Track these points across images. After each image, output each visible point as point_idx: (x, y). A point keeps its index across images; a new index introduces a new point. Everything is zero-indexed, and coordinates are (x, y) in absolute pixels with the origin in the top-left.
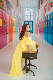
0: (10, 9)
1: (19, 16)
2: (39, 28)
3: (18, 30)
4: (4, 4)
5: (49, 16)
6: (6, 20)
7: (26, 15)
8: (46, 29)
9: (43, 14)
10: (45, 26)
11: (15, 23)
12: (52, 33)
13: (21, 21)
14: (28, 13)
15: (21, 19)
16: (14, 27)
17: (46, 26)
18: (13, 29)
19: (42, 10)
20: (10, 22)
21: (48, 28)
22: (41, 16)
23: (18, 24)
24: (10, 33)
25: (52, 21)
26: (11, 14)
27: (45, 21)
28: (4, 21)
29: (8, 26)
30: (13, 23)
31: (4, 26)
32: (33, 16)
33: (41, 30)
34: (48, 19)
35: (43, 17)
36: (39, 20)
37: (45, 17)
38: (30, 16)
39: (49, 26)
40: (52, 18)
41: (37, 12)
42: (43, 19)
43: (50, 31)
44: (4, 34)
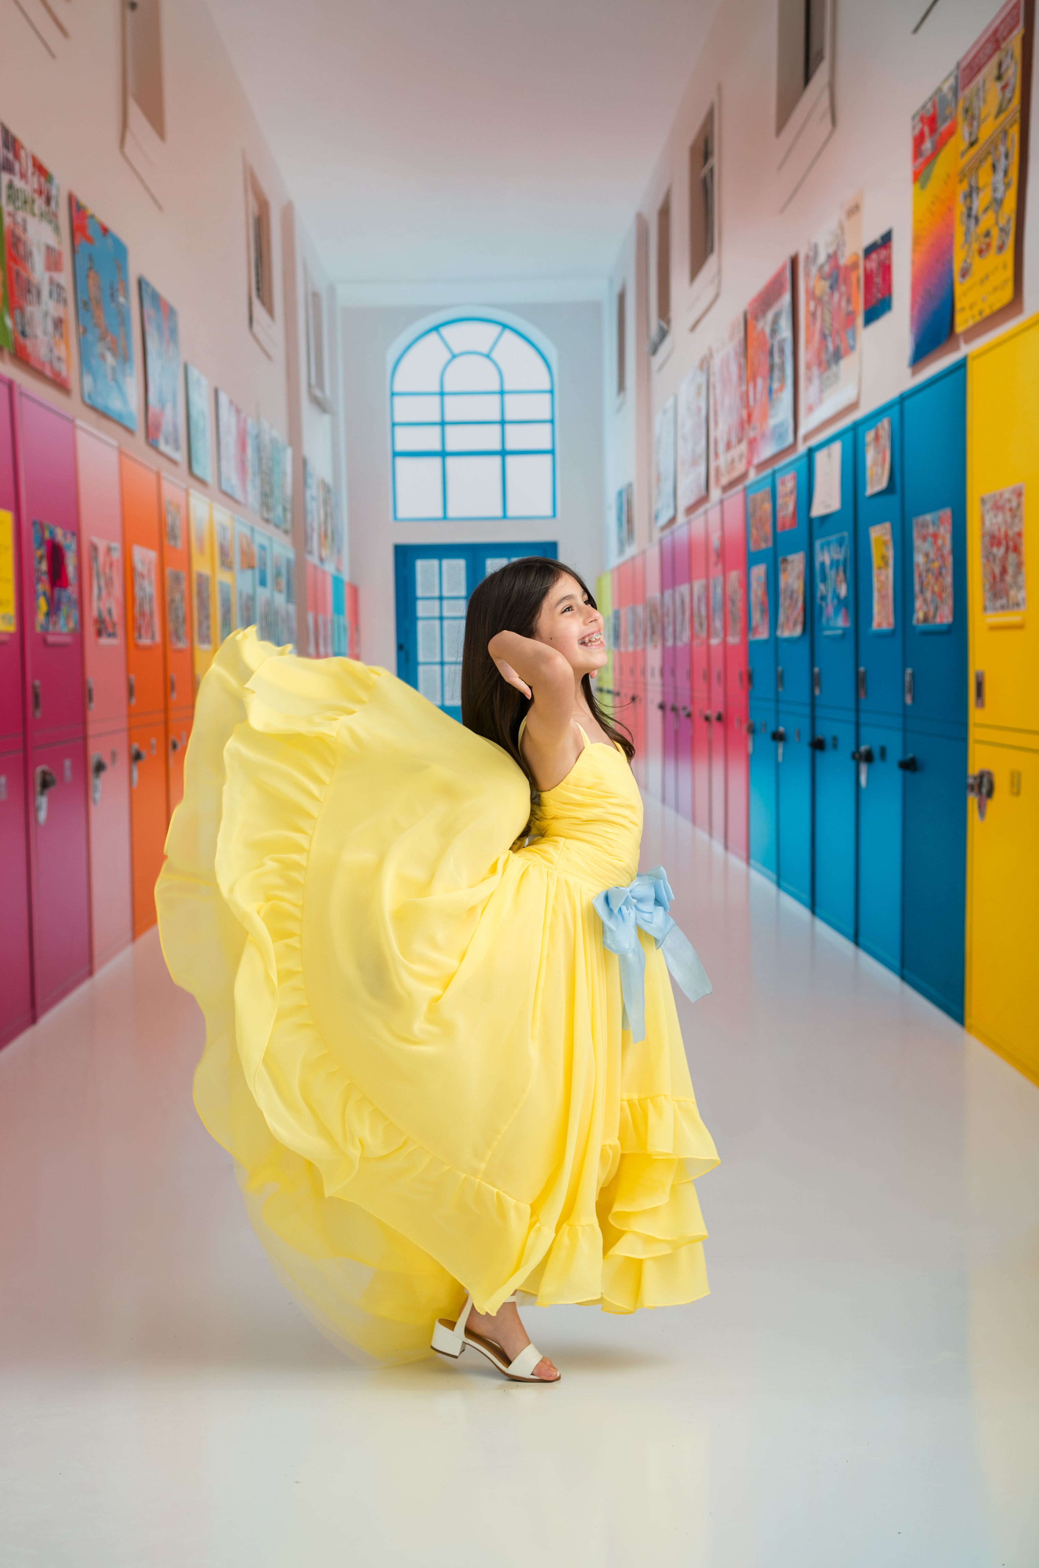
1: (302, 465)
2: (668, 670)
4: (38, 272)
5: (836, 448)
6: (76, 533)
7: (429, 439)
8: (780, 679)
9: (722, 430)
10: (763, 634)
11: (222, 577)
12: (895, 755)
13: (330, 536)
14: (456, 409)
15: (330, 515)
17: (791, 630)
19: (705, 364)
20: (144, 557)
21: (812, 664)
22: (694, 463)
23: (280, 591)
24: (144, 753)
25: (890, 545)
26: (158, 427)
27: (766, 540)
28: (42, 551)
29: (104, 635)
30: (194, 577)
31: (46, 632)
32: (548, 458)
33: (701, 693)
34: (818, 510)
35: (717, 470)
36: (663, 519)
37: (761, 466)
38: (496, 460)
39: (839, 632)
40: (890, 489)
41: (621, 386)
42: (726, 504)
43: (863, 717)
44: (48, 778)
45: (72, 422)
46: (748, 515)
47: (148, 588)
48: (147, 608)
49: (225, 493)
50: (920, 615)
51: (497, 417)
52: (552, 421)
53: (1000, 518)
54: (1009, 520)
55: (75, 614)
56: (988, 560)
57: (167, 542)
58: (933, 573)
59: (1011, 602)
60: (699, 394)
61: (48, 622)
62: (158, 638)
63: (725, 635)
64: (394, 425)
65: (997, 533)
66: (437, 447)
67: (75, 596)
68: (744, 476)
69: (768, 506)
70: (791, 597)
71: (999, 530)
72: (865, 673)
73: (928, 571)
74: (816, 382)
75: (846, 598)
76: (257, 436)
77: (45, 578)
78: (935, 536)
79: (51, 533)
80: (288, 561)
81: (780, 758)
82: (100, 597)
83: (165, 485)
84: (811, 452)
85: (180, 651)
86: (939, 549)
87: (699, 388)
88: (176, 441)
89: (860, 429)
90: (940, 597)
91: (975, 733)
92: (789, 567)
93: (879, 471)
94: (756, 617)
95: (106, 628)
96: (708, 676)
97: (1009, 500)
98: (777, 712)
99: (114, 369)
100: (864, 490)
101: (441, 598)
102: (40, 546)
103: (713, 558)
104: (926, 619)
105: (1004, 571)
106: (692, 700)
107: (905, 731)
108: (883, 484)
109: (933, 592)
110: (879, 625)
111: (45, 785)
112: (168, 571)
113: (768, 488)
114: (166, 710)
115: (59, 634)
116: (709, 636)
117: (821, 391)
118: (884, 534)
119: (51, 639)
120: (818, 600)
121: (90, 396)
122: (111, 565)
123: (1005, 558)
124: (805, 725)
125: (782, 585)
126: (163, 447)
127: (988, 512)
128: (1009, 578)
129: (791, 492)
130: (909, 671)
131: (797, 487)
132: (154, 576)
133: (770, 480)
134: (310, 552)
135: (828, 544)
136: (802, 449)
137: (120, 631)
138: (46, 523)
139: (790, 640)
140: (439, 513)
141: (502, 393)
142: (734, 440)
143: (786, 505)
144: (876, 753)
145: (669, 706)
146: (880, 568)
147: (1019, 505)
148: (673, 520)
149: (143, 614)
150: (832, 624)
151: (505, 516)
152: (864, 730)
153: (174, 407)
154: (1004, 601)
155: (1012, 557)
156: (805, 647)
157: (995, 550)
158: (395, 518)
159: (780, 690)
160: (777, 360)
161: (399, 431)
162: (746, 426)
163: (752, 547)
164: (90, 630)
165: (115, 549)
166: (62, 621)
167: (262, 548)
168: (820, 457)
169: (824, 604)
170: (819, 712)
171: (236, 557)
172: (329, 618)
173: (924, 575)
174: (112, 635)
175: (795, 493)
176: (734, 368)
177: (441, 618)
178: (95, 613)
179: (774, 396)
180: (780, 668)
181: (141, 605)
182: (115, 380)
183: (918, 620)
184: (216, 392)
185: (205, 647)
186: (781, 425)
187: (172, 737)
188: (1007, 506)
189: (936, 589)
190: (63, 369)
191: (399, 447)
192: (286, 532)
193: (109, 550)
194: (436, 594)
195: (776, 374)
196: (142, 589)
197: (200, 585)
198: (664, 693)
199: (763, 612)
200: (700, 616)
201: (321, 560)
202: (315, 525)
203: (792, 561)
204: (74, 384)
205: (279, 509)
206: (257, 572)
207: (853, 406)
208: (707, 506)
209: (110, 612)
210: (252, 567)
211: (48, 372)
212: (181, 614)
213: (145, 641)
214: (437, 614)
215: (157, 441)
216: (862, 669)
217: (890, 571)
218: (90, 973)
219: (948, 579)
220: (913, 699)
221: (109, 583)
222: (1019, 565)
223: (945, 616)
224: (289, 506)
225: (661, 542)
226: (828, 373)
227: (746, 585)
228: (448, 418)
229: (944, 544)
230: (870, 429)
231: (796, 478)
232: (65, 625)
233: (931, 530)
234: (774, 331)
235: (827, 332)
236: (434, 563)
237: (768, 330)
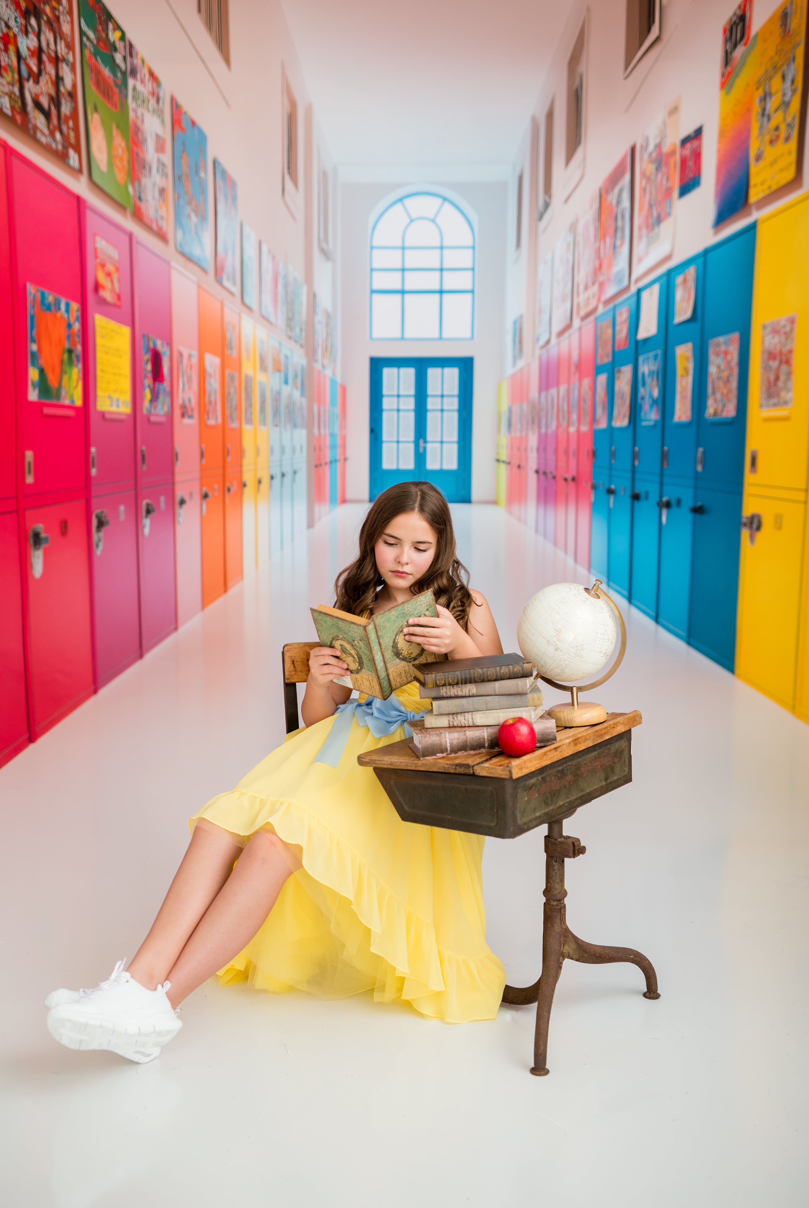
0: (203, 217)
1: (313, 298)
2: (541, 447)
3: (301, 462)
4: (150, 153)
5: (656, 288)
6: (170, 344)
7: (394, 281)
8: (613, 455)
9: (582, 275)
10: (603, 425)
11: (261, 377)
12: (688, 503)
13: (329, 350)
14: (412, 259)
15: (330, 334)
16: (248, 432)
17: (622, 422)
18: (240, 452)
19: (573, 228)
20: (212, 362)
21: (634, 445)
22: (561, 301)
23: (297, 388)
24: (210, 493)
25: (691, 360)
26: (223, 269)
27: (607, 357)
28: (148, 356)
29: (186, 417)
30: (243, 377)
31: (149, 414)
32: (470, 296)
33: (562, 464)
34: (642, 335)
35: (579, 304)
36: (542, 341)
37: (606, 303)
38: (437, 297)
39: (652, 423)
40: (693, 319)
41: (518, 244)
42: (583, 329)
43: (666, 479)
44: (150, 508)
45: (168, 263)
46: (596, 339)
47: (214, 383)
48: (213, 398)
49: (264, 317)
50: (710, 410)
51: (438, 266)
52: (473, 269)
53: (777, 339)
54: (784, 341)
55: (168, 402)
56: (765, 370)
57: (227, 352)
58: (722, 380)
59: (781, 401)
60: (568, 249)
61: (151, 407)
62: (220, 420)
63: (579, 425)
64: (372, 270)
66: (399, 287)
67: (168, 389)
68: (595, 310)
69: (610, 331)
70: (622, 398)
72: (668, 451)
73: (718, 378)
74: (645, 240)
75: (657, 398)
76: (285, 276)
77: (150, 375)
78: (725, 353)
79: (154, 343)
80: (303, 367)
81: (611, 506)
82: (183, 390)
83: (226, 310)
84: (639, 292)
85: (233, 429)
86: (728, 363)
87: (569, 245)
88: (234, 279)
89: (673, 274)
90: (726, 396)
91: (748, 490)
92: (622, 376)
93: (686, 305)
94: (599, 412)
95: (187, 412)
96: (567, 452)
97: (785, 326)
98: (610, 475)
99: (196, 226)
100: (673, 319)
101: (398, 396)
102: (147, 352)
103: (573, 369)
104: (715, 414)
105: (777, 378)
106: (557, 468)
107: (695, 488)
108: (688, 314)
109: (722, 394)
110: (680, 418)
111: (149, 512)
112: (227, 372)
113: (610, 318)
114: (224, 467)
115: (158, 415)
116: (568, 425)
117: (648, 246)
118: (686, 351)
119: (153, 419)
120: (639, 400)
121: (180, 246)
122: (191, 367)
123: (778, 369)
124: (628, 484)
125: (617, 389)
126: (226, 283)
127: (768, 335)
128: (780, 383)
129: (625, 321)
130: (701, 449)
131: (629, 317)
132: (218, 376)
133: (611, 313)
134: (316, 361)
135: (648, 358)
136: (633, 289)
137: (196, 414)
138: (151, 336)
139: (620, 429)
140: (399, 335)
141: (442, 248)
142: (590, 283)
143: (621, 330)
144: (673, 502)
145: (541, 471)
146: (682, 377)
147: (791, 330)
148: (548, 342)
149: (210, 402)
150: (647, 417)
151: (440, 338)
152: (665, 486)
153: (233, 254)
154: (775, 400)
155: (784, 368)
156: (630, 433)
158: (371, 338)
159: (613, 461)
160: (619, 224)
161: (375, 275)
162: (598, 273)
163: (598, 362)
164: (177, 413)
165: (193, 356)
166: (160, 406)
167: (286, 357)
168: (645, 296)
169: (643, 403)
170: (637, 476)
171: (270, 364)
172: (327, 408)
173: (715, 381)
174: (191, 417)
175: (627, 322)
176: (591, 230)
177: (398, 410)
178: (180, 401)
179: (617, 250)
180: (613, 448)
181: (209, 396)
182: (196, 233)
183: (709, 414)
184: (260, 243)
185: (249, 427)
186: (621, 271)
187: (228, 484)
188: (785, 331)
189: (724, 391)
190: (164, 225)
191: (375, 287)
192: (301, 346)
193: (190, 356)
194: (395, 393)
195: (619, 234)
196: (210, 385)
197: (246, 382)
198: (539, 463)
199: (604, 408)
200: (563, 411)
201: (324, 367)
202: (320, 342)
203: (624, 371)
204: (170, 236)
205: (298, 330)
206: (283, 375)
207: (668, 258)
208: (570, 332)
209: (190, 401)
210: (279, 370)
211: (155, 227)
212: (234, 403)
213: (212, 422)
214: (396, 407)
215: (222, 279)
216: (666, 448)
217: (690, 379)
218: (176, 629)
219: (734, 385)
220: (703, 468)
221: (190, 380)
222: (789, 374)
223: (730, 411)
224: (304, 328)
225: (540, 358)
226: (653, 233)
227: (593, 388)
228: (407, 266)
229: (732, 358)
230: (679, 274)
231: (629, 311)
232: (162, 409)
233: (723, 348)
234: (619, 202)
235: (653, 202)
236: (395, 370)
237: (614, 202)
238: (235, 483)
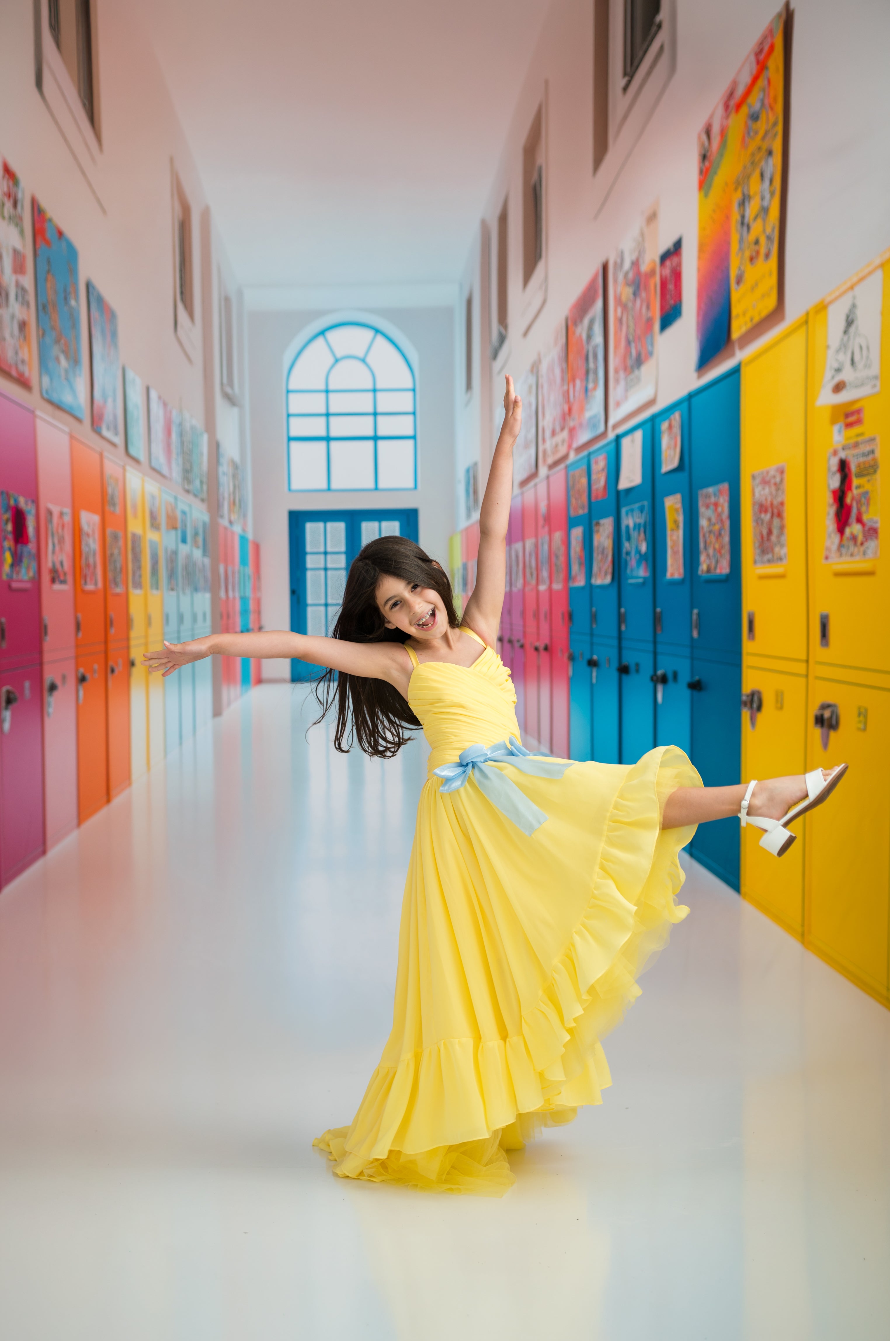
0: (76, 362)
1: (216, 447)
5: (639, 435)
6: (35, 501)
7: (317, 427)
8: (594, 617)
9: (549, 420)
10: (580, 582)
11: (152, 536)
12: (685, 678)
13: (237, 504)
14: (338, 403)
15: (238, 486)
16: (136, 598)
17: (603, 579)
18: (128, 623)
19: (535, 369)
20: (89, 520)
21: (620, 606)
22: (526, 446)
23: (198, 547)
24: (88, 676)
25: (681, 511)
26: (101, 417)
27: (583, 508)
28: (8, 515)
29: (57, 582)
30: (129, 536)
31: (10, 580)
32: (410, 443)
33: (531, 629)
34: (624, 484)
35: (545, 452)
37: (579, 449)
38: (370, 444)
39: (640, 581)
40: (680, 468)
41: (469, 386)
42: (551, 479)
43: (660, 648)
44: (12, 696)
45: (33, 412)
46: (568, 489)
47: (92, 544)
48: (91, 560)
49: (154, 470)
50: (704, 567)
51: (371, 410)
52: (414, 413)
53: (767, 490)
54: (774, 492)
55: (34, 565)
56: (758, 523)
57: (108, 508)
58: (714, 534)
59: (775, 557)
60: (530, 392)
61: (12, 572)
62: (100, 585)
63: (551, 582)
64: (289, 415)
65: (764, 502)
66: (323, 433)
67: (34, 551)
68: (565, 457)
69: (584, 481)
70: (603, 553)
71: (766, 500)
72: (661, 613)
73: (710, 532)
74: (622, 383)
75: (646, 553)
76: (180, 425)
77: (10, 536)
78: (716, 505)
79: (16, 500)
80: (204, 524)
81: (594, 681)
82: (54, 552)
83: (107, 463)
84: (618, 439)
85: (118, 595)
86: (719, 515)
87: (530, 387)
88: (116, 428)
89: (657, 420)
90: (720, 552)
91: (747, 661)
92: (601, 529)
93: (672, 453)
94: (575, 568)
95: (59, 577)
96: (537, 615)
97: (774, 477)
98: (592, 644)
99: (66, 371)
100: (660, 467)
101: (326, 553)
102: (6, 511)
103: (541, 522)
104: (709, 571)
105: (770, 532)
106: (525, 635)
107: (692, 658)
108: (675, 463)
109: (714, 549)
110: (672, 575)
111: (9, 701)
112: (109, 531)
113: (584, 467)
114: (106, 642)
115: (21, 581)
116: (538, 583)
117: (626, 390)
118: (676, 503)
119: (15, 585)
120: (624, 555)
121: (47, 392)
122: (63, 526)
123: (770, 522)
124: (614, 653)
125: (595, 543)
126: (105, 433)
127: (757, 485)
128: (774, 538)
129: (603, 470)
130: (695, 611)
131: (607, 465)
132: (97, 535)
133: (585, 461)
134: (222, 516)
135: (632, 510)
136: (611, 436)
137: (70, 579)
138: (11, 493)
139: (602, 587)
140: (324, 485)
141: (375, 391)
142: (558, 429)
143: (599, 480)
144: (670, 676)
145: (506, 639)
146: (672, 530)
147: (782, 480)
149: (88, 565)
150: (635, 574)
151: (376, 488)
152: (660, 658)
153: (114, 400)
154: (769, 556)
155: (776, 521)
156: (613, 592)
157: (763, 516)
158: (290, 490)
159: (594, 626)
160: (591, 365)
161: (293, 420)
162: (567, 417)
163: (572, 513)
164: (46, 578)
165: (66, 514)
166: (23, 571)
167: (184, 513)
168: (626, 443)
169: (628, 558)
170: (625, 644)
171: (163, 520)
172: (236, 568)
173: (707, 535)
174: (63, 582)
175: (606, 470)
176: (558, 372)
177: (326, 569)
178: (50, 565)
179: (589, 394)
180: (594, 609)
181: (87, 559)
182: (67, 379)
183: (702, 571)
184: (148, 390)
185: (138, 591)
186: (595, 416)
187: (111, 663)
188: (773, 481)
189: (717, 546)
190: (26, 370)
191: (293, 433)
192: (203, 500)
193: (61, 514)
194: (322, 549)
195: (591, 376)
196: (88, 545)
197: (134, 542)
199: (581, 564)
200: (531, 568)
201: (231, 522)
202: (226, 495)
203: (604, 524)
204: (34, 382)
205: (197, 483)
206: (179, 532)
207: (652, 402)
208: (536, 480)
209: (62, 563)
210: (175, 528)
211: (14, 373)
212: (118, 565)
213: (90, 587)
214: (322, 565)
215: (100, 428)
216: (658, 610)
217: (681, 532)
218: (44, 852)
219: (726, 539)
220: (699, 633)
221: (61, 541)
222: (782, 528)
223: (724, 568)
224: (205, 480)
226: (632, 376)
227: (567, 543)
228: (332, 410)
229: (723, 511)
230: (664, 420)
231: (607, 458)
232: (26, 574)
233: (713, 500)
234: (589, 337)
235: (631, 338)
236: (321, 525)
237: (584, 336)
238: (120, 662)
